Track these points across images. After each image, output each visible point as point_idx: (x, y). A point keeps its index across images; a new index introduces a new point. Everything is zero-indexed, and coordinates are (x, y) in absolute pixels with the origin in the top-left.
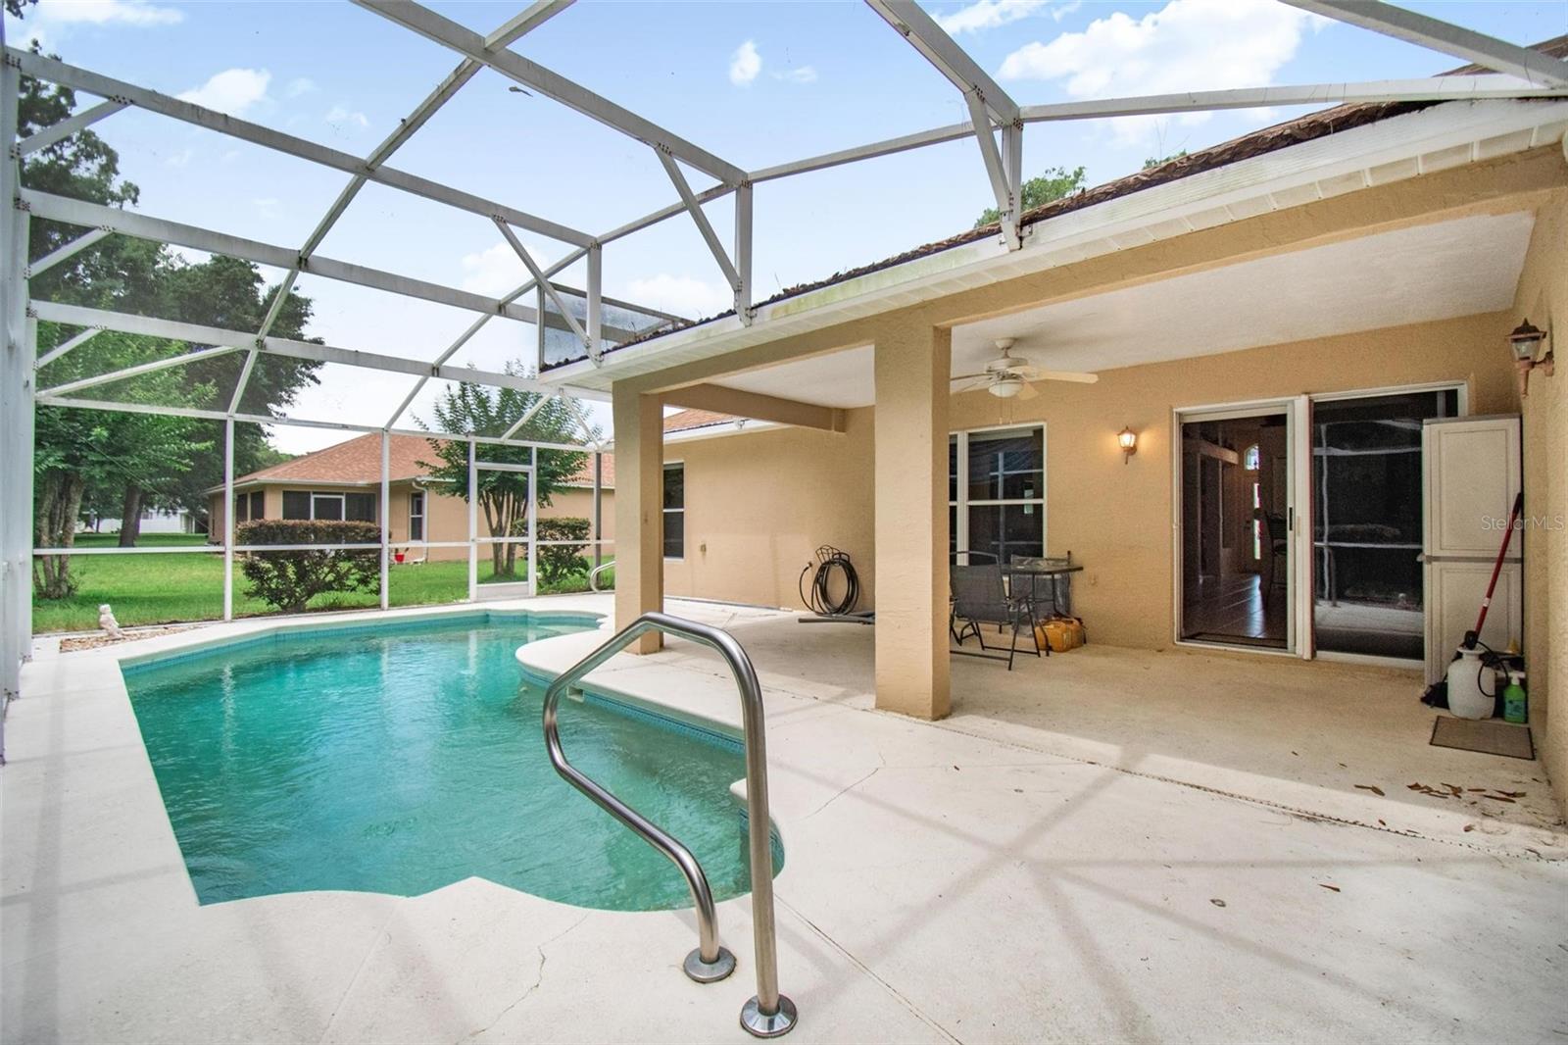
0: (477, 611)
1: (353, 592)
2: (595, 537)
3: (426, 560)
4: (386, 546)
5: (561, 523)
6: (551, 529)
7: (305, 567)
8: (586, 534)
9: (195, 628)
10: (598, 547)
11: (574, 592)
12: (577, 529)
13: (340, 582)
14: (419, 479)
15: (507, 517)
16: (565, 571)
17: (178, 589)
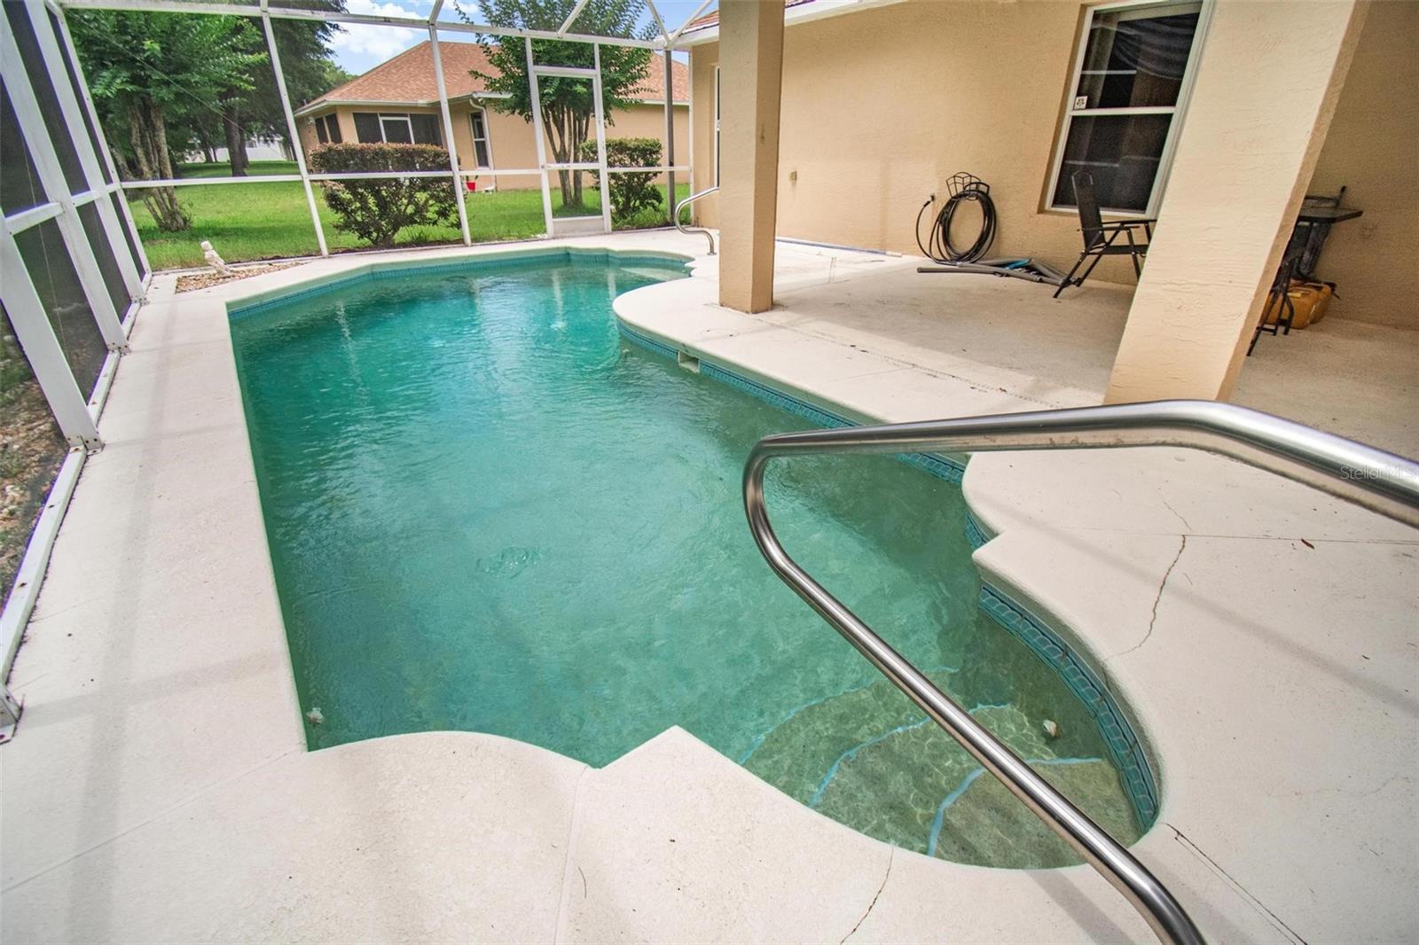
0: (558, 249)
1: (435, 227)
2: (668, 162)
3: (496, 188)
4: (458, 174)
5: (631, 145)
6: (621, 153)
7: (383, 198)
8: (658, 159)
9: (297, 264)
10: (672, 174)
11: (649, 228)
12: (647, 152)
13: (419, 216)
14: (475, 96)
15: (570, 139)
16: (638, 203)
17: (284, 219)
